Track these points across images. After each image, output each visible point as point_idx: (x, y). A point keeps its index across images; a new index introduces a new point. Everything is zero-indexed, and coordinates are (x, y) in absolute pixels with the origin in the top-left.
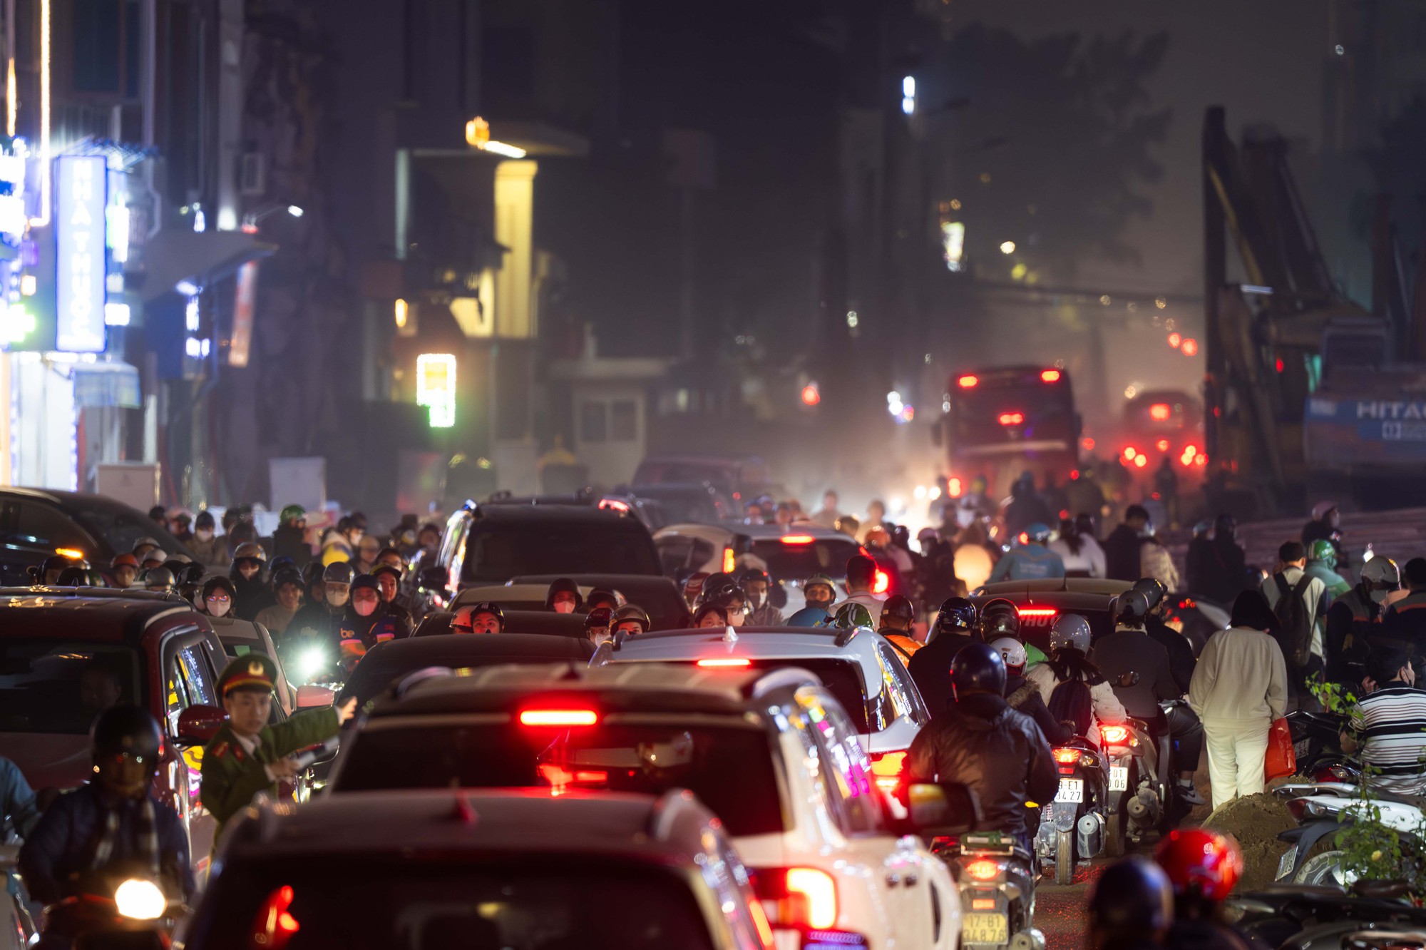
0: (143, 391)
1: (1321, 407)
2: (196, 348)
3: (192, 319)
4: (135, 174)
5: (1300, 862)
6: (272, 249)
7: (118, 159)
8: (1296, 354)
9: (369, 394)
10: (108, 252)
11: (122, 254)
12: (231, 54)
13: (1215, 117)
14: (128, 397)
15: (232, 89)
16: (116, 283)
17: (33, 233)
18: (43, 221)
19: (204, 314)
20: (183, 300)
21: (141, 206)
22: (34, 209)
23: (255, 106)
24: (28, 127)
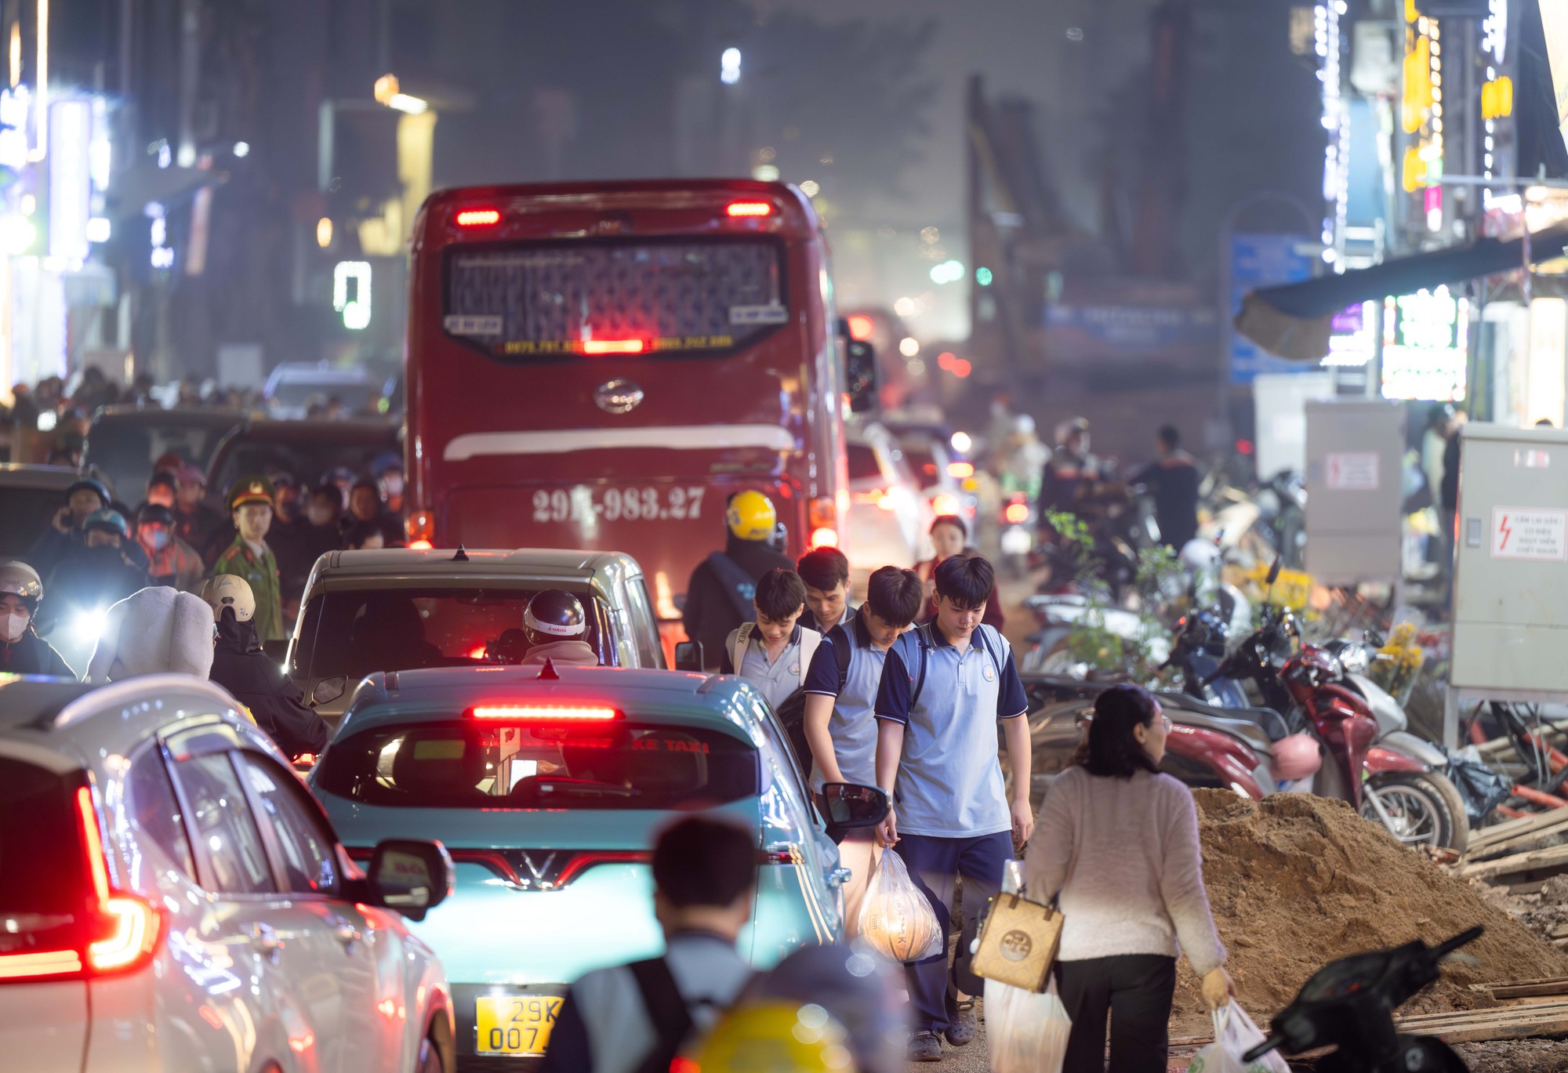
0: (119, 290)
1: (1059, 313)
2: (162, 258)
3: (158, 232)
4: (114, 119)
5: (1044, 658)
6: (223, 179)
7: (101, 105)
8: (1037, 274)
9: (299, 294)
10: (92, 182)
11: (103, 182)
12: (190, 22)
13: (975, 85)
14: (106, 295)
15: (191, 50)
16: (99, 204)
17: (32, 165)
18: (38, 155)
19: (169, 229)
20: (149, 222)
21: (119, 141)
22: (33, 144)
23: (210, 65)
24: (28, 77)
